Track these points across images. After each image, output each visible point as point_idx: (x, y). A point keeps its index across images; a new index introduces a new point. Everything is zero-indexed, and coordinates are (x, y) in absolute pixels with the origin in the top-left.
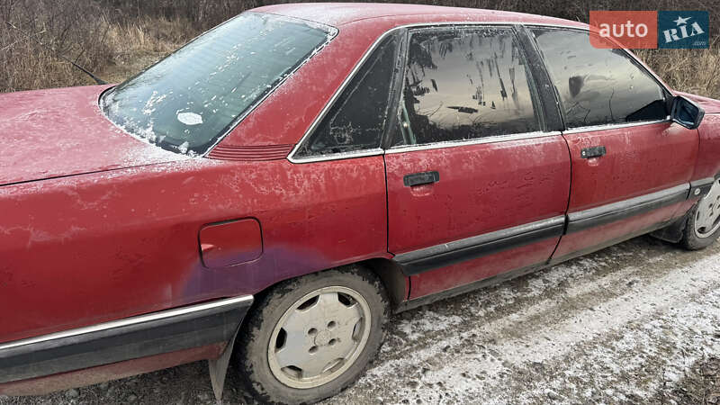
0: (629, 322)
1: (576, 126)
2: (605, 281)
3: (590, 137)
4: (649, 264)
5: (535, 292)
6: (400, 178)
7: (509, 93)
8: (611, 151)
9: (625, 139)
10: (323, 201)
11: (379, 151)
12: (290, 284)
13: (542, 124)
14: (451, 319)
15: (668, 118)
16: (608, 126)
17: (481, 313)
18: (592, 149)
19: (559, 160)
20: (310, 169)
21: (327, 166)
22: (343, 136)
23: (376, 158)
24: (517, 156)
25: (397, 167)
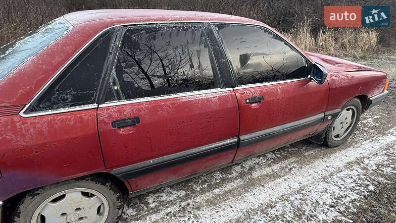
0: (282, 195)
1: (244, 84)
2: (276, 167)
3: (253, 90)
4: (304, 156)
5: (234, 174)
6: (109, 123)
7: (196, 66)
8: (267, 98)
9: (277, 91)
10: (46, 141)
11: (95, 105)
12: (38, 190)
13: (219, 84)
14: (179, 193)
15: (309, 76)
16: (267, 84)
17: (198, 189)
18: (253, 98)
19: (229, 106)
20: (36, 121)
21: (51, 118)
22: (66, 97)
23: (91, 110)
24: (199, 105)
25: (107, 116)
